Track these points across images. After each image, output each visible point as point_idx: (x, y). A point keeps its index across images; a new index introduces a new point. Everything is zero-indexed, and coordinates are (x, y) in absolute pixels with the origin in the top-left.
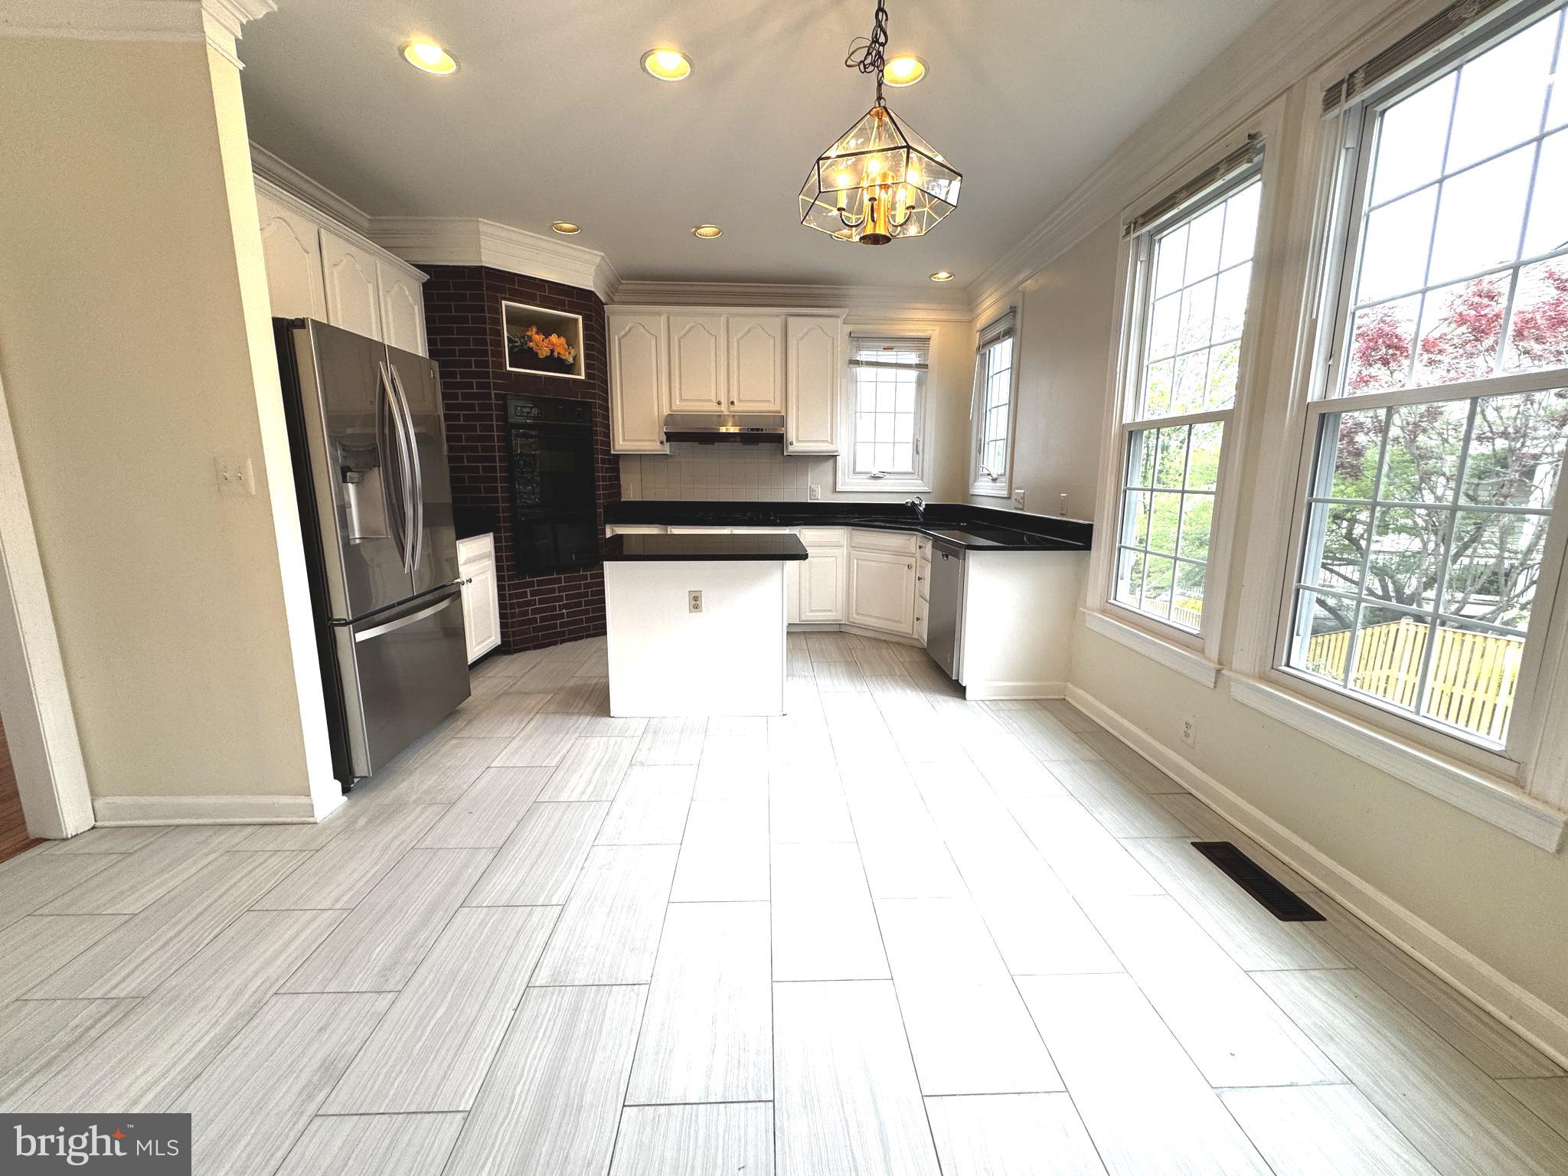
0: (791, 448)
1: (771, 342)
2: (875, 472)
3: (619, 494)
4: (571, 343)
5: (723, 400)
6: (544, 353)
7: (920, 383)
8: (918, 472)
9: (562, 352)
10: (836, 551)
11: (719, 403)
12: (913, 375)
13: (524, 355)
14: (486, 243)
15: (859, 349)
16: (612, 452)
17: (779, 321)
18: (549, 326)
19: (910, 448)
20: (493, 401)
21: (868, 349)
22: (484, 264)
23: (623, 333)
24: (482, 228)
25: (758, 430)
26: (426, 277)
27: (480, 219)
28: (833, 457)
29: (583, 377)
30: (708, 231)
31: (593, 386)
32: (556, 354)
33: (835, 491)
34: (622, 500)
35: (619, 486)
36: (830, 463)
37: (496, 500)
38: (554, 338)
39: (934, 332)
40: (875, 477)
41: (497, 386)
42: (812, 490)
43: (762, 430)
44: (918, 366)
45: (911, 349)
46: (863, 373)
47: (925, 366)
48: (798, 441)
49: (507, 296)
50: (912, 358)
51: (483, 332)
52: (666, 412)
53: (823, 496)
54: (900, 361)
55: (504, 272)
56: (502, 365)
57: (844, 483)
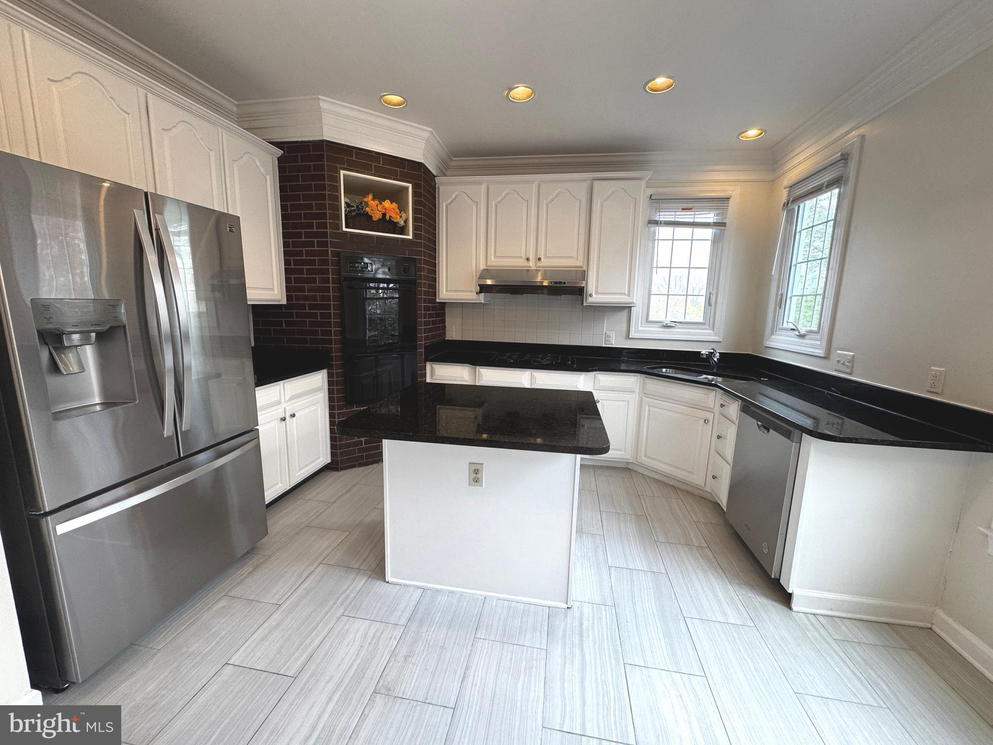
0: (590, 300)
1: (577, 204)
2: (667, 321)
3: (444, 334)
4: (403, 208)
5: (532, 257)
6: (377, 216)
7: (716, 241)
8: (709, 321)
9: (393, 216)
10: (628, 396)
11: (528, 259)
12: (708, 233)
13: (358, 217)
14: (327, 119)
15: (659, 210)
16: (438, 300)
17: (585, 186)
18: (383, 193)
19: (702, 300)
20: (330, 258)
21: (667, 209)
22: (325, 138)
23: (450, 200)
24: (323, 105)
25: (560, 283)
26: (280, 152)
27: (320, 97)
28: (628, 308)
29: (410, 237)
30: (521, 92)
31: (419, 245)
32: (388, 217)
33: (628, 337)
34: (446, 338)
35: (444, 327)
36: (625, 313)
37: (330, 342)
38: (387, 204)
39: (735, 192)
40: (667, 326)
41: (333, 245)
42: (607, 335)
43: (565, 283)
44: (715, 224)
45: (710, 209)
46: (664, 232)
47: (723, 224)
48: (597, 293)
49: (346, 167)
50: (710, 217)
51: (323, 197)
52: (482, 267)
53: (616, 341)
54: (697, 220)
55: (343, 145)
56: (338, 226)
57: (637, 331)
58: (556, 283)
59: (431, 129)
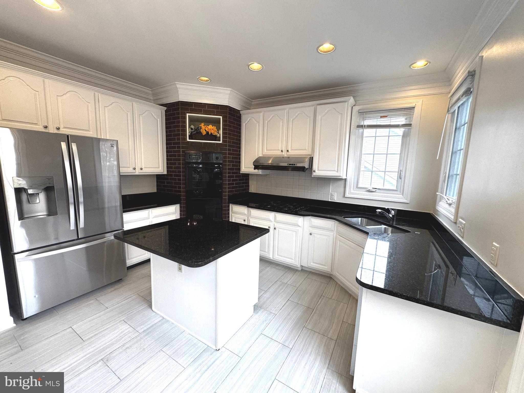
0: (314, 174)
2: (370, 188)
3: (248, 189)
4: (218, 129)
5: (284, 149)
6: (204, 133)
7: (405, 135)
8: (400, 190)
9: (212, 132)
11: (282, 151)
13: (196, 134)
14: (180, 91)
15: (364, 119)
16: (241, 173)
17: (313, 108)
18: (208, 121)
19: (395, 175)
20: (181, 153)
21: (370, 118)
22: (179, 100)
23: (247, 122)
24: (178, 86)
26: (165, 108)
27: (176, 83)
28: (343, 180)
29: (221, 142)
30: (256, 66)
31: (226, 146)
32: (210, 134)
33: (344, 196)
34: (249, 192)
35: (248, 186)
36: (342, 183)
37: (180, 192)
38: (210, 127)
39: (418, 103)
40: (369, 191)
41: (183, 147)
42: (332, 195)
44: (404, 126)
45: (399, 115)
46: (368, 132)
47: (410, 125)
48: (318, 170)
49: (189, 112)
50: (401, 120)
52: (260, 155)
53: (337, 198)
54: (392, 124)
55: (188, 102)
56: (185, 139)
57: (350, 193)
58: (290, 164)
59: (230, 89)
